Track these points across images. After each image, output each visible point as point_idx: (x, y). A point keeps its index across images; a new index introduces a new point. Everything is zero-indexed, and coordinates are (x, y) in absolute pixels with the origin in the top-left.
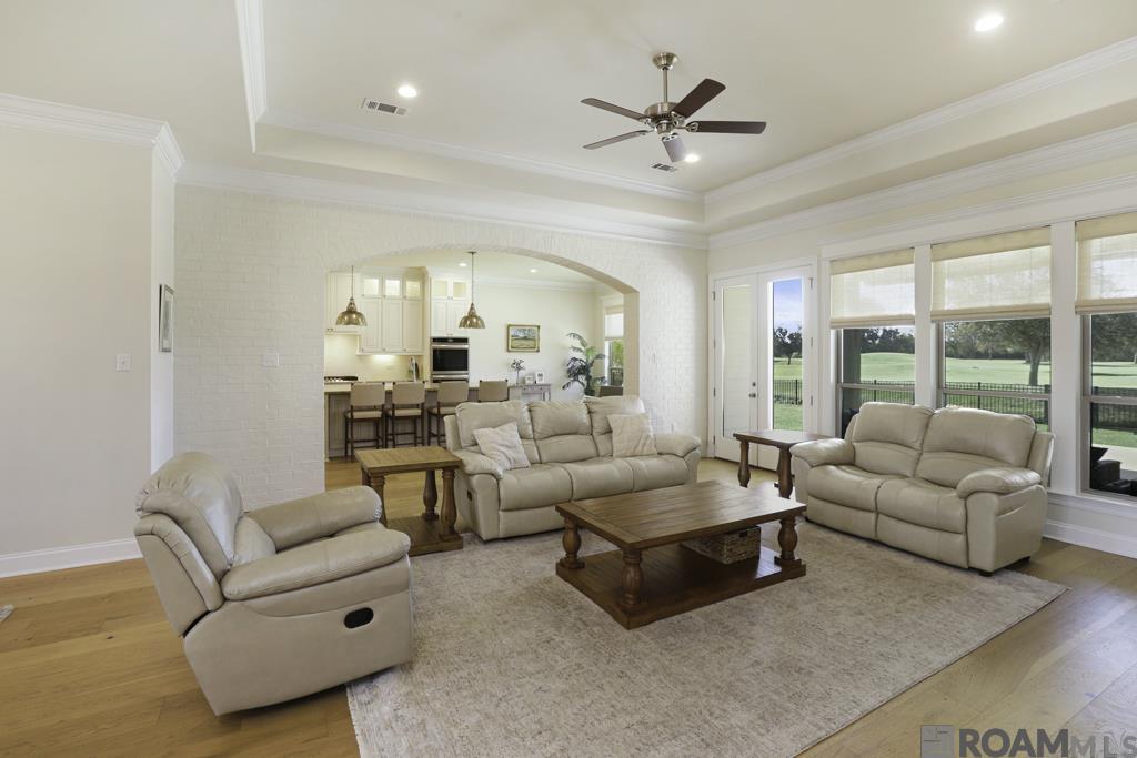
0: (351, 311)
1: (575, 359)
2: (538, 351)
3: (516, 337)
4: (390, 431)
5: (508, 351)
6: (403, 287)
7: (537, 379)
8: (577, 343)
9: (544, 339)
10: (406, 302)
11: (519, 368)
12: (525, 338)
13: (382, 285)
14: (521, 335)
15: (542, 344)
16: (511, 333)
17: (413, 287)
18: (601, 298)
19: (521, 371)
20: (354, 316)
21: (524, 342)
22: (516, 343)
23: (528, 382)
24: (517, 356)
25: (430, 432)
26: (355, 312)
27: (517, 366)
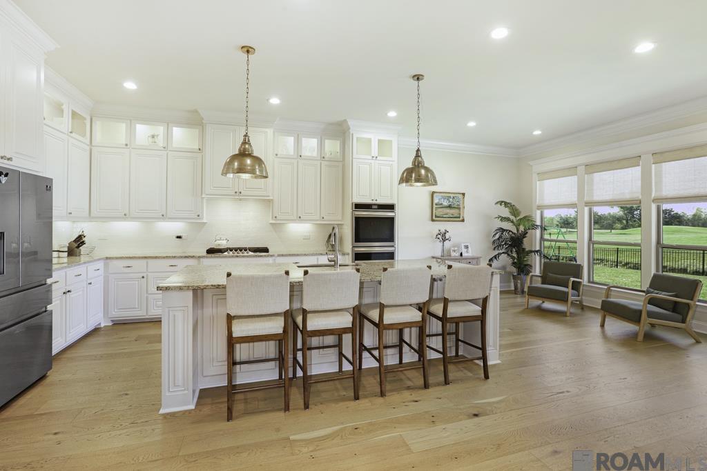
0: (244, 154)
1: (502, 230)
2: (463, 221)
3: (440, 206)
4: (299, 345)
5: (433, 220)
6: (321, 146)
7: (464, 251)
8: (506, 212)
9: (470, 208)
10: (324, 163)
11: (444, 240)
12: (450, 207)
13: (298, 143)
14: (446, 203)
15: (467, 213)
16: (436, 201)
17: (332, 146)
18: (531, 163)
19: (447, 243)
20: (249, 161)
21: (448, 210)
22: (440, 212)
23: (453, 254)
24: (442, 226)
25: (361, 344)
26: (250, 155)
27: (443, 237)
